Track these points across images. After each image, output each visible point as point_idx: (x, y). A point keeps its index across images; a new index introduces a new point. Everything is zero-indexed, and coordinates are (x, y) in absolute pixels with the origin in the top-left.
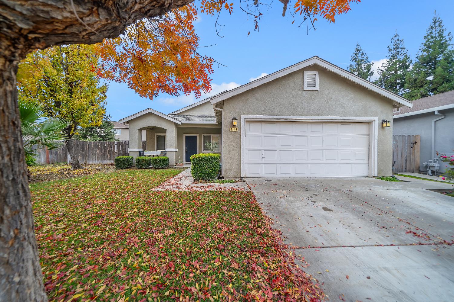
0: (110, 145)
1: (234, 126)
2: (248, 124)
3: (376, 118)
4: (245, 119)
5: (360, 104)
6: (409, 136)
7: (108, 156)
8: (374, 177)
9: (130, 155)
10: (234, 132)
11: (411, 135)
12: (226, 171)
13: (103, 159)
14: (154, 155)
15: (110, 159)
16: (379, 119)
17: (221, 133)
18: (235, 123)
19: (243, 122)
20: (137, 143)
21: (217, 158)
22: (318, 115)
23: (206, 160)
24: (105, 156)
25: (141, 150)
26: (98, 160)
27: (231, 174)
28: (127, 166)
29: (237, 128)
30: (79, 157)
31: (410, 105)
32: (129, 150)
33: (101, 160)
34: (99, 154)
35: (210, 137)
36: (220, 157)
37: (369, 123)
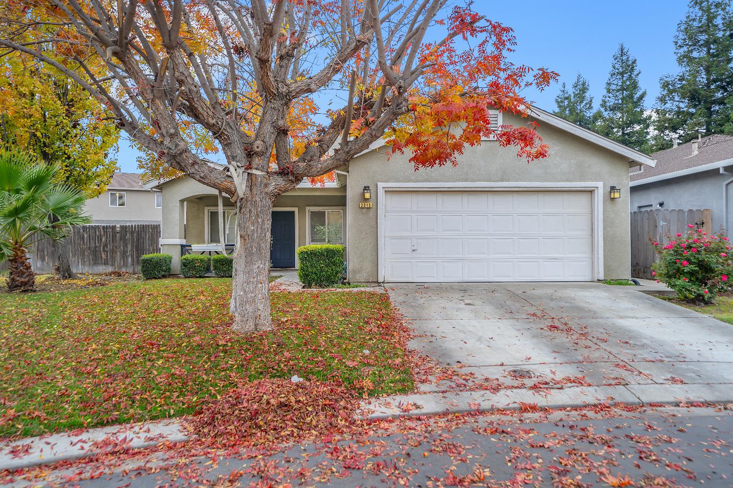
0: (107, 232)
1: (366, 200)
2: (389, 196)
3: (600, 184)
4: (383, 188)
5: (573, 161)
6: (691, 211)
7: (102, 257)
8: (599, 280)
9: (164, 253)
10: (366, 209)
11: (694, 210)
12: (354, 271)
13: (92, 262)
14: (210, 252)
15: (106, 264)
16: (604, 186)
17: (345, 205)
18: (367, 196)
19: (381, 192)
20: (177, 229)
21: (339, 251)
22: (502, 180)
23: (322, 254)
24: (96, 256)
25: (184, 242)
26: (83, 264)
27: (362, 277)
28: (163, 273)
29: (371, 204)
30: (46, 258)
31: (652, 163)
32: (162, 241)
33: (89, 264)
34: (84, 253)
35: (323, 214)
36: (344, 249)
37: (591, 192)
